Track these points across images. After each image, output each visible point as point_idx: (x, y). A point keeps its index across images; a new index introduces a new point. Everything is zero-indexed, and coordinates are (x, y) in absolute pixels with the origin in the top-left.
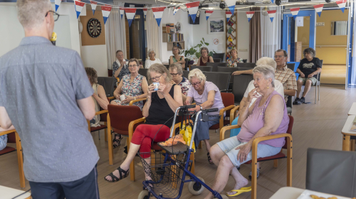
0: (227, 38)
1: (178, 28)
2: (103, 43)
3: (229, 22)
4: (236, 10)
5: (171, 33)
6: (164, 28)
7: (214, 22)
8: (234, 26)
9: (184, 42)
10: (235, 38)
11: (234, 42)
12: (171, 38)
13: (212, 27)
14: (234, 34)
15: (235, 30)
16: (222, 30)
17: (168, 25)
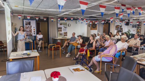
0: (137, 30)
1: (121, 26)
2: (97, 29)
3: (138, 25)
4: (141, 21)
5: (118, 28)
6: (116, 26)
7: (134, 25)
8: (140, 26)
9: (122, 30)
10: (140, 30)
11: (140, 31)
12: (118, 29)
13: (133, 26)
14: (140, 29)
15: (141, 27)
16: (136, 27)
17: (117, 26)
